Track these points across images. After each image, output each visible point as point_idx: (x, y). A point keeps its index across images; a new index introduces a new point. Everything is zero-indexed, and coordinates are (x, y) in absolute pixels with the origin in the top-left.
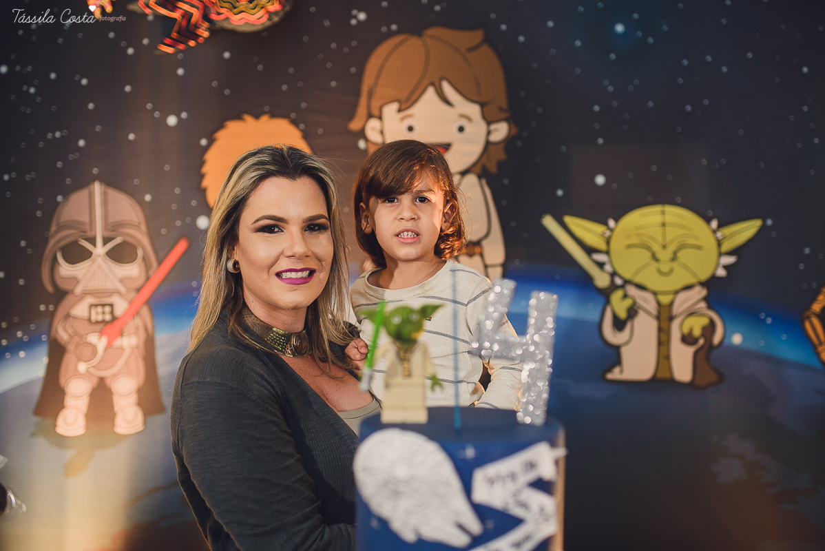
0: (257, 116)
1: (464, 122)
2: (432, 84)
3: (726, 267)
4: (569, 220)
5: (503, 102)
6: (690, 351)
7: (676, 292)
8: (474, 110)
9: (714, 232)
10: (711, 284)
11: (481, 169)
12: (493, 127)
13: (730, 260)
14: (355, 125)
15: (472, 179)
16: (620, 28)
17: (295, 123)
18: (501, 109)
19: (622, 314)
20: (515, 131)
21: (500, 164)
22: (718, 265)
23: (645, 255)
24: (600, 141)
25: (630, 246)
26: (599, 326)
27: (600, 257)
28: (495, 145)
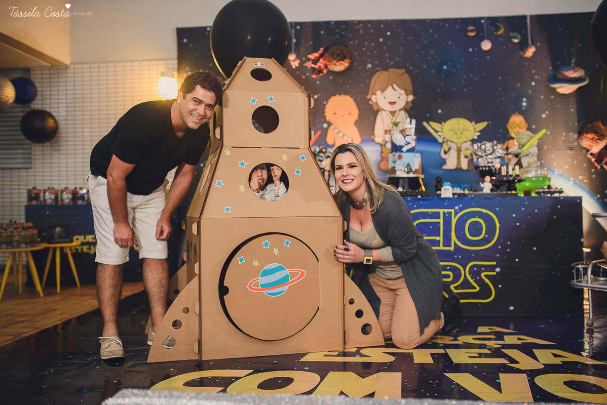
0: (340, 95)
1: (400, 96)
2: (390, 84)
3: (478, 136)
4: (431, 123)
5: (411, 90)
6: (467, 160)
7: (462, 143)
8: (403, 92)
9: (474, 125)
10: (473, 140)
11: (405, 109)
12: (408, 96)
13: (478, 134)
14: (368, 97)
15: (402, 112)
16: (445, 67)
17: (351, 97)
18: (411, 92)
19: (447, 150)
20: (415, 97)
21: (411, 108)
22: (474, 135)
23: (453, 133)
24: (440, 100)
25: (449, 130)
26: (440, 153)
27: (440, 133)
28: (409, 102)
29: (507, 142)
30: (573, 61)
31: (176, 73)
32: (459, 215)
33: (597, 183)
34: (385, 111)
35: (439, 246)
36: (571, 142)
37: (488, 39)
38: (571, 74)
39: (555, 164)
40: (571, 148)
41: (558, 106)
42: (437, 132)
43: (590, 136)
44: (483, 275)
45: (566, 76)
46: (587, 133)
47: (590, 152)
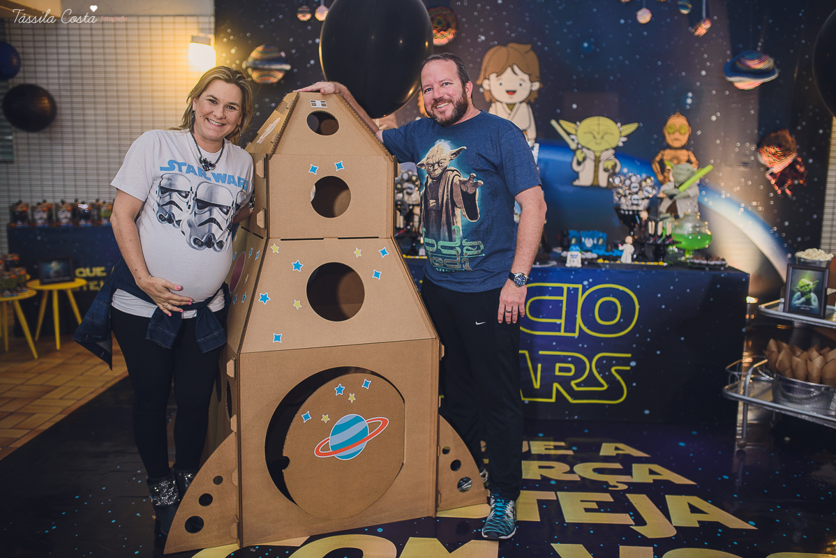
1: (522, 82)
2: (509, 66)
3: (623, 142)
4: (564, 123)
5: (538, 74)
6: (606, 175)
7: (602, 152)
8: (526, 77)
9: (619, 128)
10: (616, 149)
11: (528, 101)
12: (534, 84)
13: (624, 139)
14: (479, 82)
15: (524, 105)
16: (586, 45)
18: (537, 77)
19: (581, 159)
20: (542, 85)
21: (536, 99)
22: (619, 141)
23: (591, 136)
24: (576, 90)
25: (585, 133)
26: (571, 164)
27: (573, 137)
28: (534, 91)
29: (662, 152)
30: (760, 44)
31: (212, 37)
32: (587, 293)
33: (775, 211)
34: (501, 102)
35: (560, 331)
36: (745, 155)
37: (647, 8)
38: (756, 65)
39: (723, 184)
40: (745, 164)
41: (734, 106)
42: (569, 134)
43: (772, 150)
44: (613, 370)
45: (749, 67)
46: (768, 146)
47: (770, 171)
